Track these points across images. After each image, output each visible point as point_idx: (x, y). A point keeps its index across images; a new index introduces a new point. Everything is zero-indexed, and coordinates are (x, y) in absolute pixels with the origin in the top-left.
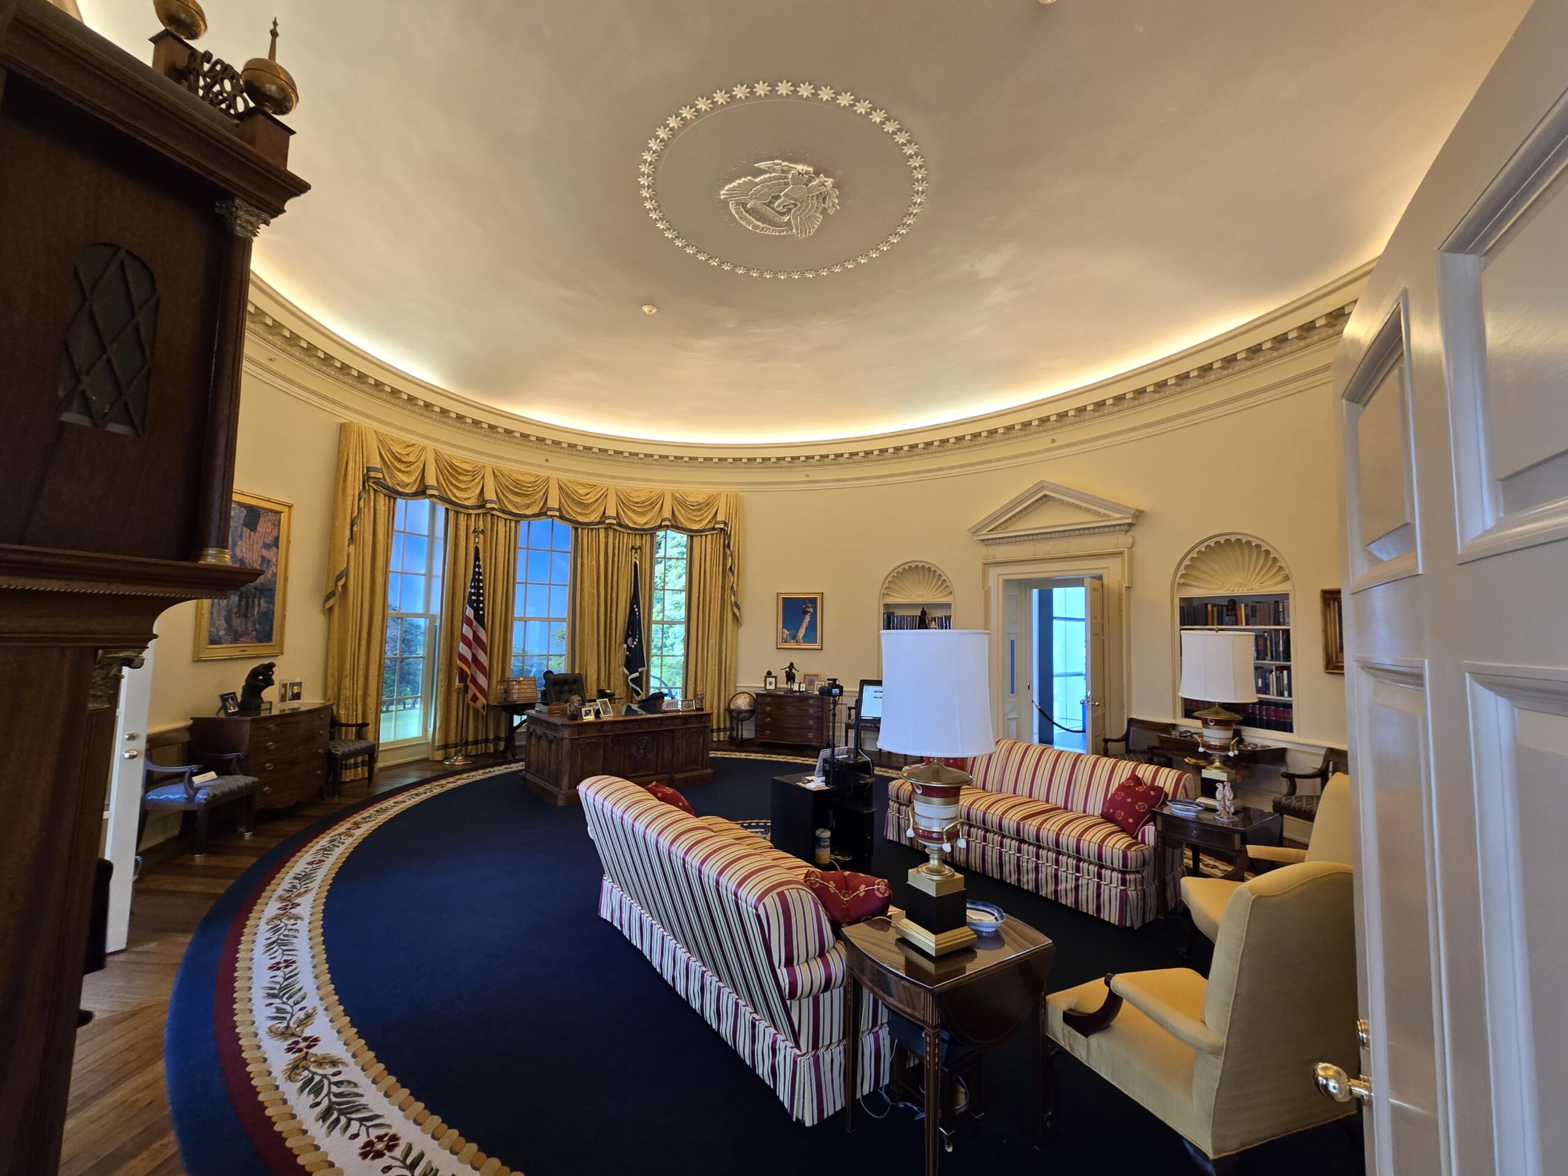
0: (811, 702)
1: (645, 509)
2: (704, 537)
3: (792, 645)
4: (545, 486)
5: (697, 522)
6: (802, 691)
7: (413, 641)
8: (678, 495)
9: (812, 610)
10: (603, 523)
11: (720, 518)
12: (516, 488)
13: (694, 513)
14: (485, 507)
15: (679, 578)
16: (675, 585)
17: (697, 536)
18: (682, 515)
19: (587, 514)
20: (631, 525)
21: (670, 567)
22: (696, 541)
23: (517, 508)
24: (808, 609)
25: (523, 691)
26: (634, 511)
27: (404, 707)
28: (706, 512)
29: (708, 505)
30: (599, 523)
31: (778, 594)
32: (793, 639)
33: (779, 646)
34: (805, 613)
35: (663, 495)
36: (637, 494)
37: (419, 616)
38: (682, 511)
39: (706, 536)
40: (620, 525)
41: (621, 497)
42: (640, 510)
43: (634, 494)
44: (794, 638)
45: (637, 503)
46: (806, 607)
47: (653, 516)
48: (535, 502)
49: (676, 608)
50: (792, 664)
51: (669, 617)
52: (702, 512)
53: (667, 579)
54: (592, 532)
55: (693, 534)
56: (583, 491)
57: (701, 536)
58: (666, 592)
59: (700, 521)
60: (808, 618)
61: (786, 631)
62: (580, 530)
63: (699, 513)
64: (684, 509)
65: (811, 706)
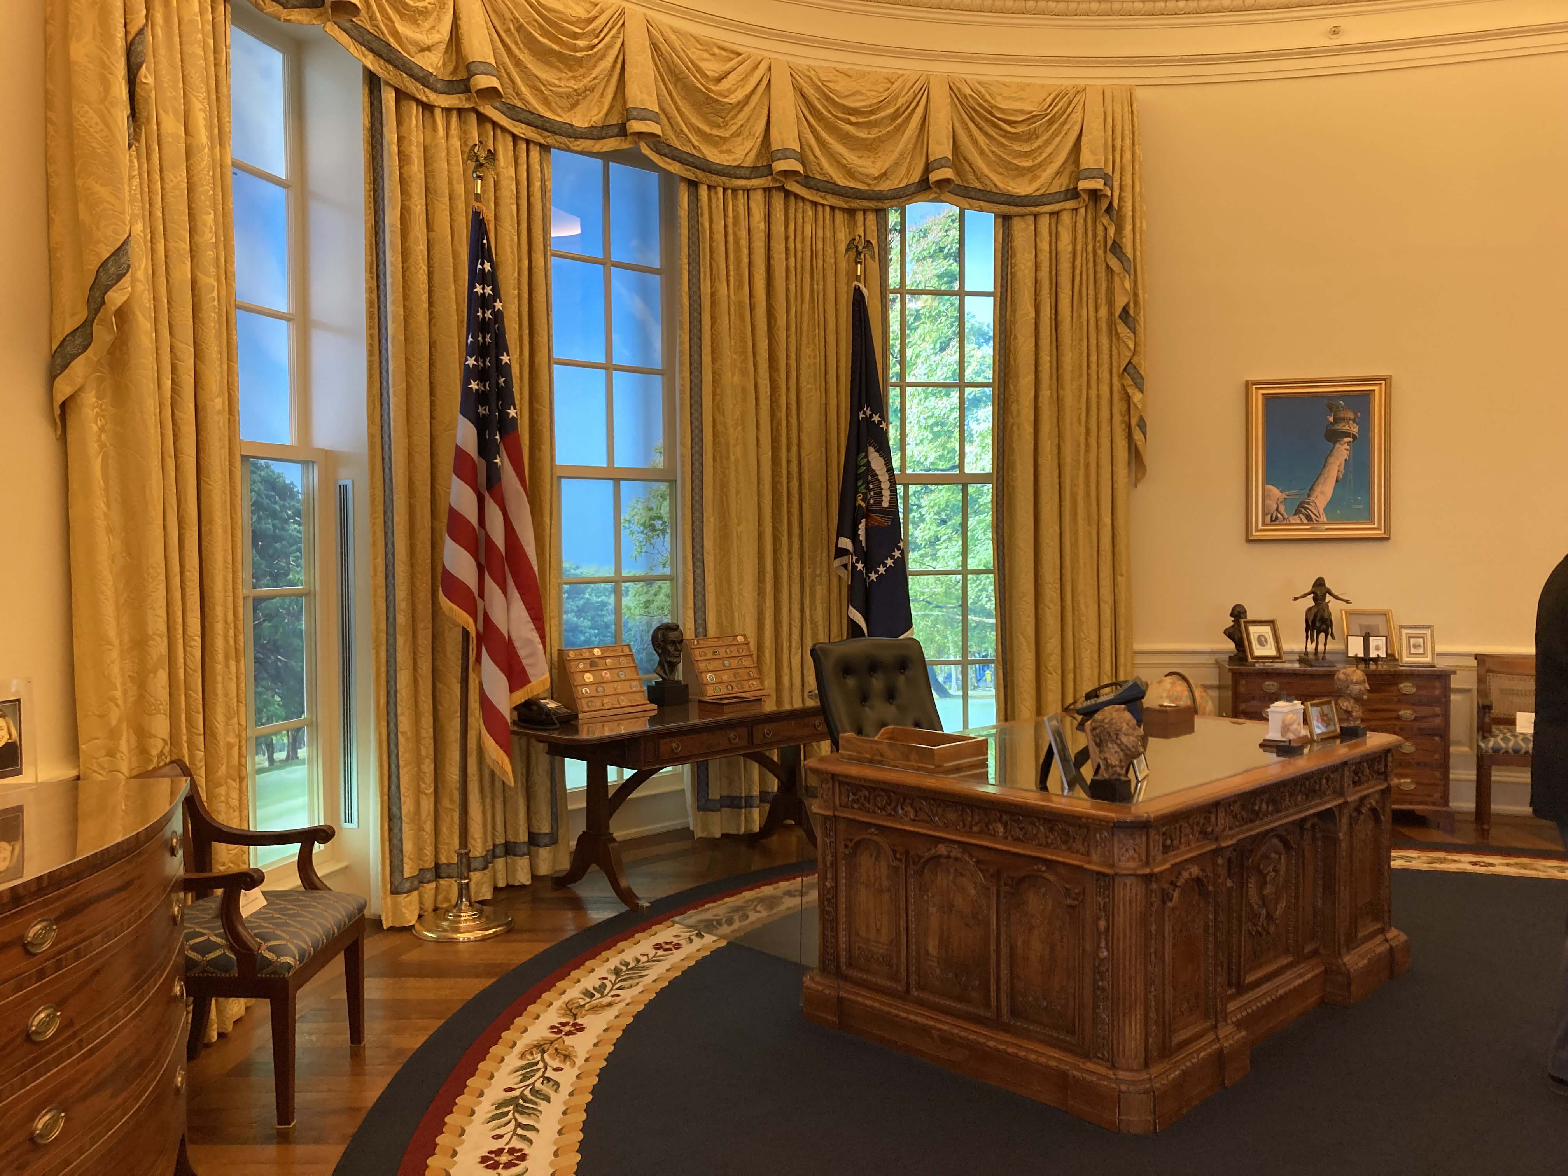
0: (1407, 687)
1: (875, 133)
2: (1044, 221)
3: (1298, 528)
4: (615, 37)
5: (1022, 172)
6: (1376, 660)
7: (279, 539)
8: (968, 91)
9: (1354, 429)
10: (768, 170)
11: (1088, 160)
12: (545, 33)
13: (1016, 147)
14: (467, 90)
15: (942, 350)
16: (933, 371)
17: (1022, 216)
18: (982, 153)
19: (724, 139)
20: (841, 180)
21: (917, 317)
22: (1022, 230)
23: (546, 102)
24: (1344, 427)
25: (609, 689)
26: (845, 138)
27: (271, 760)
28: (1048, 142)
29: (1051, 122)
30: (754, 171)
31: (1248, 385)
32: (1297, 512)
33: (1255, 534)
34: (1334, 436)
35: (925, 89)
36: (854, 86)
37: (284, 455)
38: (982, 139)
39: (1056, 214)
40: (807, 181)
41: (810, 92)
42: (863, 134)
43: (841, 86)
44: (1301, 509)
45: (855, 112)
46: (1337, 420)
47: (901, 155)
48: (592, 90)
49: (936, 435)
50: (1320, 583)
51: (919, 463)
52: (1039, 142)
53: (909, 353)
54: (735, 197)
55: (1013, 210)
56: (712, 68)
57: (1036, 216)
58: (909, 390)
59: (1030, 169)
60: (1342, 451)
61: (1275, 492)
62: (703, 191)
63: (1026, 148)
64: (986, 134)
65: (1404, 700)
